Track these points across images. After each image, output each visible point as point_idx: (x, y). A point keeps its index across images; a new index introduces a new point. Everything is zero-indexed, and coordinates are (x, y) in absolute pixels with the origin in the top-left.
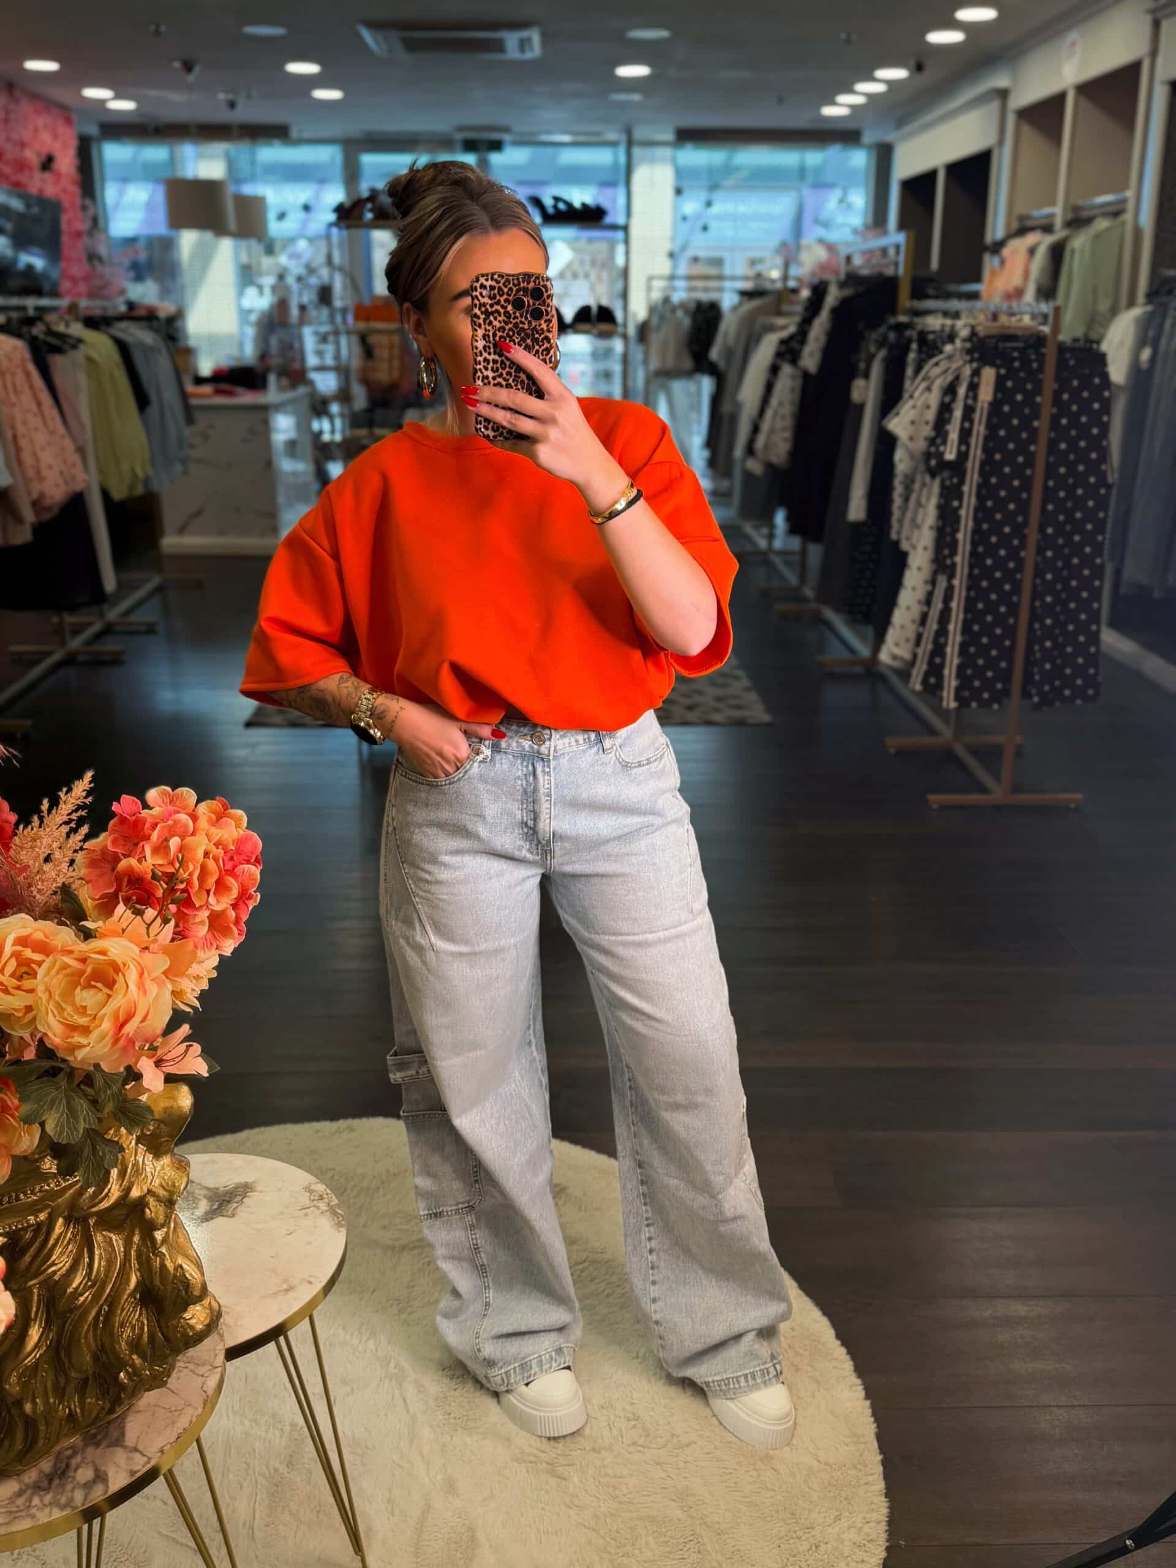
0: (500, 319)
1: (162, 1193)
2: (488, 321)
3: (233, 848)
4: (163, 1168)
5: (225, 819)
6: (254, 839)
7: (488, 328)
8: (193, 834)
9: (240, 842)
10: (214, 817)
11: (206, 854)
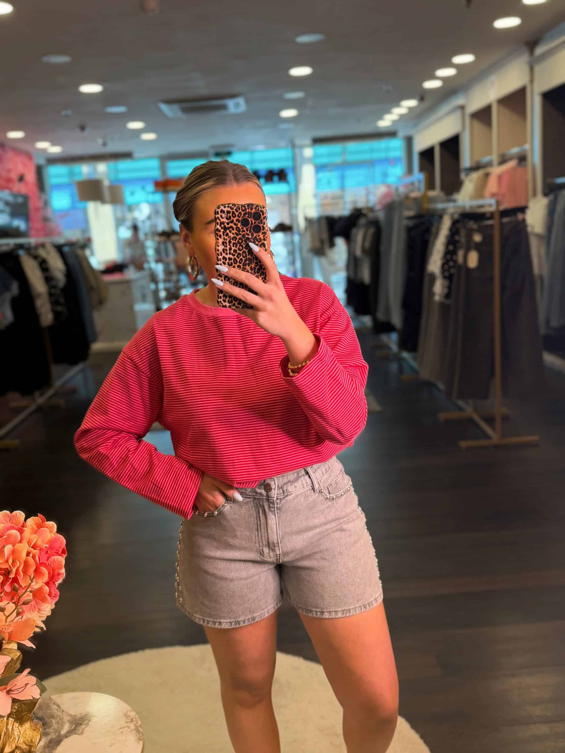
0: (233, 232)
1: (24, 747)
2: (225, 234)
3: (47, 546)
4: (25, 731)
5: (41, 529)
6: (61, 539)
7: (226, 237)
8: (21, 542)
9: (52, 543)
10: (35, 527)
11: (28, 554)
